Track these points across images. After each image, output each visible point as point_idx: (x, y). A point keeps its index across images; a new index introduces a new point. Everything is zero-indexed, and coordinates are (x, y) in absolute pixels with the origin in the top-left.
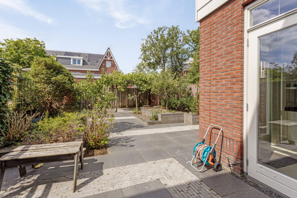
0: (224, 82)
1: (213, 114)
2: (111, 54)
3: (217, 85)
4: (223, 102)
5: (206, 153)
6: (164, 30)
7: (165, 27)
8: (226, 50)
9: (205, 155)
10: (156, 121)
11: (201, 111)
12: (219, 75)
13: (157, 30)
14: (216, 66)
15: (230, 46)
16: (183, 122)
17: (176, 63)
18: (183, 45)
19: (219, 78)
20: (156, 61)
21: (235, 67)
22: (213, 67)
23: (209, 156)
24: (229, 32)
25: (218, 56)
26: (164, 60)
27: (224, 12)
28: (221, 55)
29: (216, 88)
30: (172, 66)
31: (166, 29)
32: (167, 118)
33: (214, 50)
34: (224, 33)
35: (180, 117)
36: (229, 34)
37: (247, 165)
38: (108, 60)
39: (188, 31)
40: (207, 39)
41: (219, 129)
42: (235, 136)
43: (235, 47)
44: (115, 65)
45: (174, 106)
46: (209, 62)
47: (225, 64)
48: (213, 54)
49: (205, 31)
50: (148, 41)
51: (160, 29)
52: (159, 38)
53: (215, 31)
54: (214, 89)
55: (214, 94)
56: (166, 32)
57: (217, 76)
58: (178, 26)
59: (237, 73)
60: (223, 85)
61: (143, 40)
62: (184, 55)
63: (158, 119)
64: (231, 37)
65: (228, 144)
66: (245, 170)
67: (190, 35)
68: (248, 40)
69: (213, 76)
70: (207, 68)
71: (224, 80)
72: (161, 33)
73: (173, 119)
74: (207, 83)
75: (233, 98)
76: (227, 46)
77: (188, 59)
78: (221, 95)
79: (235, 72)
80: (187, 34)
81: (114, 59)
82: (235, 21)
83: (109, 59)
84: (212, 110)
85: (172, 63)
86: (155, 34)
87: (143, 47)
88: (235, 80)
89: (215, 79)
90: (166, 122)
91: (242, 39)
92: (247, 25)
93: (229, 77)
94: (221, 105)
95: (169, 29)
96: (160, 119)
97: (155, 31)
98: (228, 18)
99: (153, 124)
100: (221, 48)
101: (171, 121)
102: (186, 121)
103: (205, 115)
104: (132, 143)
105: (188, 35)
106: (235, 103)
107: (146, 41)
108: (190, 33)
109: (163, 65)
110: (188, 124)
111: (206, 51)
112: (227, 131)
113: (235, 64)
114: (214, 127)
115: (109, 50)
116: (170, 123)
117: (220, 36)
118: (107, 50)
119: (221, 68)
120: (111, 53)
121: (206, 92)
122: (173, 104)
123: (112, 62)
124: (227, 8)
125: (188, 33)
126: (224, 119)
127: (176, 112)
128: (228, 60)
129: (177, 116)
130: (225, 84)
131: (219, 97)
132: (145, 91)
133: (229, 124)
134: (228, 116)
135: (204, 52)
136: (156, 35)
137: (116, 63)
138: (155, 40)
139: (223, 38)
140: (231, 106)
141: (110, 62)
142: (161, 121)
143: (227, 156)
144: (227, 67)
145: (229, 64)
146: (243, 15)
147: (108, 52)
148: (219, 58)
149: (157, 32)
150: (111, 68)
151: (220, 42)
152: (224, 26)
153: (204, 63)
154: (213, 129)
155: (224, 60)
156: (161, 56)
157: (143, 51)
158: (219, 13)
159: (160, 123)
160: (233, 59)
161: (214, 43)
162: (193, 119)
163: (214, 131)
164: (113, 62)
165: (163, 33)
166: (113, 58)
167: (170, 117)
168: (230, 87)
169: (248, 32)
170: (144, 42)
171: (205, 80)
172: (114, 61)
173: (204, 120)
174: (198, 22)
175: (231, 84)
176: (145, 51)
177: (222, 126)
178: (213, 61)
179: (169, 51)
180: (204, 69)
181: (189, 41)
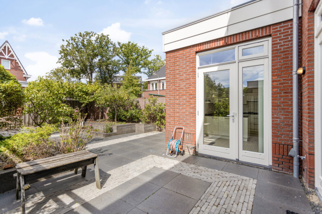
0: (184, 97)
1: (177, 119)
2: (12, 50)
3: (179, 99)
4: (184, 111)
5: (177, 144)
6: (92, 36)
7: (93, 32)
8: (186, 77)
9: (177, 146)
10: (111, 133)
11: (167, 118)
12: (181, 93)
13: (83, 34)
14: (179, 86)
15: (189, 75)
16: (135, 131)
17: (105, 75)
18: (113, 56)
19: (181, 94)
20: (81, 70)
21: (192, 88)
22: (176, 87)
23: (179, 146)
24: (187, 66)
25: (180, 80)
26: (90, 69)
27: (184, 52)
28: (183, 80)
29: (179, 102)
30: (102, 77)
31: (95, 35)
32: (122, 129)
33: (178, 75)
34: (184, 66)
35: (132, 127)
36: (188, 67)
37: (198, 147)
38: (5, 59)
39: (119, 43)
40: (172, 66)
41: (182, 129)
42: (192, 131)
43: (192, 76)
44: (19, 68)
45: (123, 118)
46: (173, 83)
47: (185, 86)
48: (177, 78)
49: (170, 60)
50: (70, 43)
51: (88, 34)
52: (85, 43)
53: (178, 63)
54: (177, 102)
55: (178, 105)
56: (93, 39)
57: (180, 93)
58: (108, 35)
59: (193, 92)
60: (184, 99)
61: (63, 40)
62: (114, 67)
63: (113, 131)
64: (189, 70)
65: (188, 137)
66: (197, 151)
67: (121, 48)
68: (198, 73)
69: (177, 93)
70: (172, 87)
71: (184, 96)
72: (88, 38)
73: (127, 129)
74: (172, 97)
75: (190, 108)
76: (187, 75)
77: (118, 72)
78: (182, 106)
79: (191, 91)
80: (117, 46)
81: (16, 59)
82: (192, 60)
83: (7, 57)
84: (176, 116)
85: (101, 74)
86: (80, 37)
87: (63, 50)
88: (192, 97)
89: (178, 95)
90: (121, 133)
91: (195, 72)
92: (198, 65)
93: (188, 95)
94: (182, 113)
95: (99, 36)
96: (115, 131)
97: (80, 33)
98: (187, 57)
99: (109, 135)
100: (183, 75)
101: (125, 132)
102: (138, 130)
103: (170, 120)
104: (109, 152)
105: (119, 47)
106: (191, 110)
107: (67, 43)
108: (121, 45)
109: (90, 75)
110: (140, 132)
111: (171, 75)
112: (187, 129)
113: (192, 87)
114: (178, 127)
115: (6, 43)
116: (125, 134)
117: (181, 67)
118: (4, 43)
119: (183, 88)
120: (10, 49)
121: (171, 104)
122: (122, 116)
123: (14, 63)
124: (186, 50)
125: (119, 45)
126: (184, 121)
127: (127, 124)
128: (187, 84)
129: (130, 127)
130: (185, 99)
131: (181, 107)
132: (86, 103)
133: (188, 124)
134: (188, 119)
135: (169, 75)
136: (82, 38)
137: (20, 65)
138: (81, 45)
139: (183, 69)
140: (189, 113)
141: (10, 61)
142: (116, 132)
143: (187, 145)
144: (186, 88)
145: (188, 86)
146: (195, 58)
147: (5, 47)
148: (181, 81)
149: (84, 36)
150: (10, 70)
151: (182, 71)
152: (184, 61)
153: (169, 83)
154: (177, 129)
155: (185, 83)
156: (88, 64)
157: (63, 54)
158: (181, 51)
159: (115, 134)
160: (190, 83)
161: (178, 71)
162: (145, 128)
163: (177, 131)
164: (16, 62)
165: (90, 38)
166: (15, 57)
167: (124, 128)
168: (189, 101)
169: (198, 69)
170: (65, 43)
171: (170, 95)
172: (18, 61)
173: (170, 124)
174: (165, 52)
175: (189, 99)
176: (66, 55)
177: (184, 126)
178: (177, 83)
179: (96, 60)
180: (169, 87)
181: (120, 53)
